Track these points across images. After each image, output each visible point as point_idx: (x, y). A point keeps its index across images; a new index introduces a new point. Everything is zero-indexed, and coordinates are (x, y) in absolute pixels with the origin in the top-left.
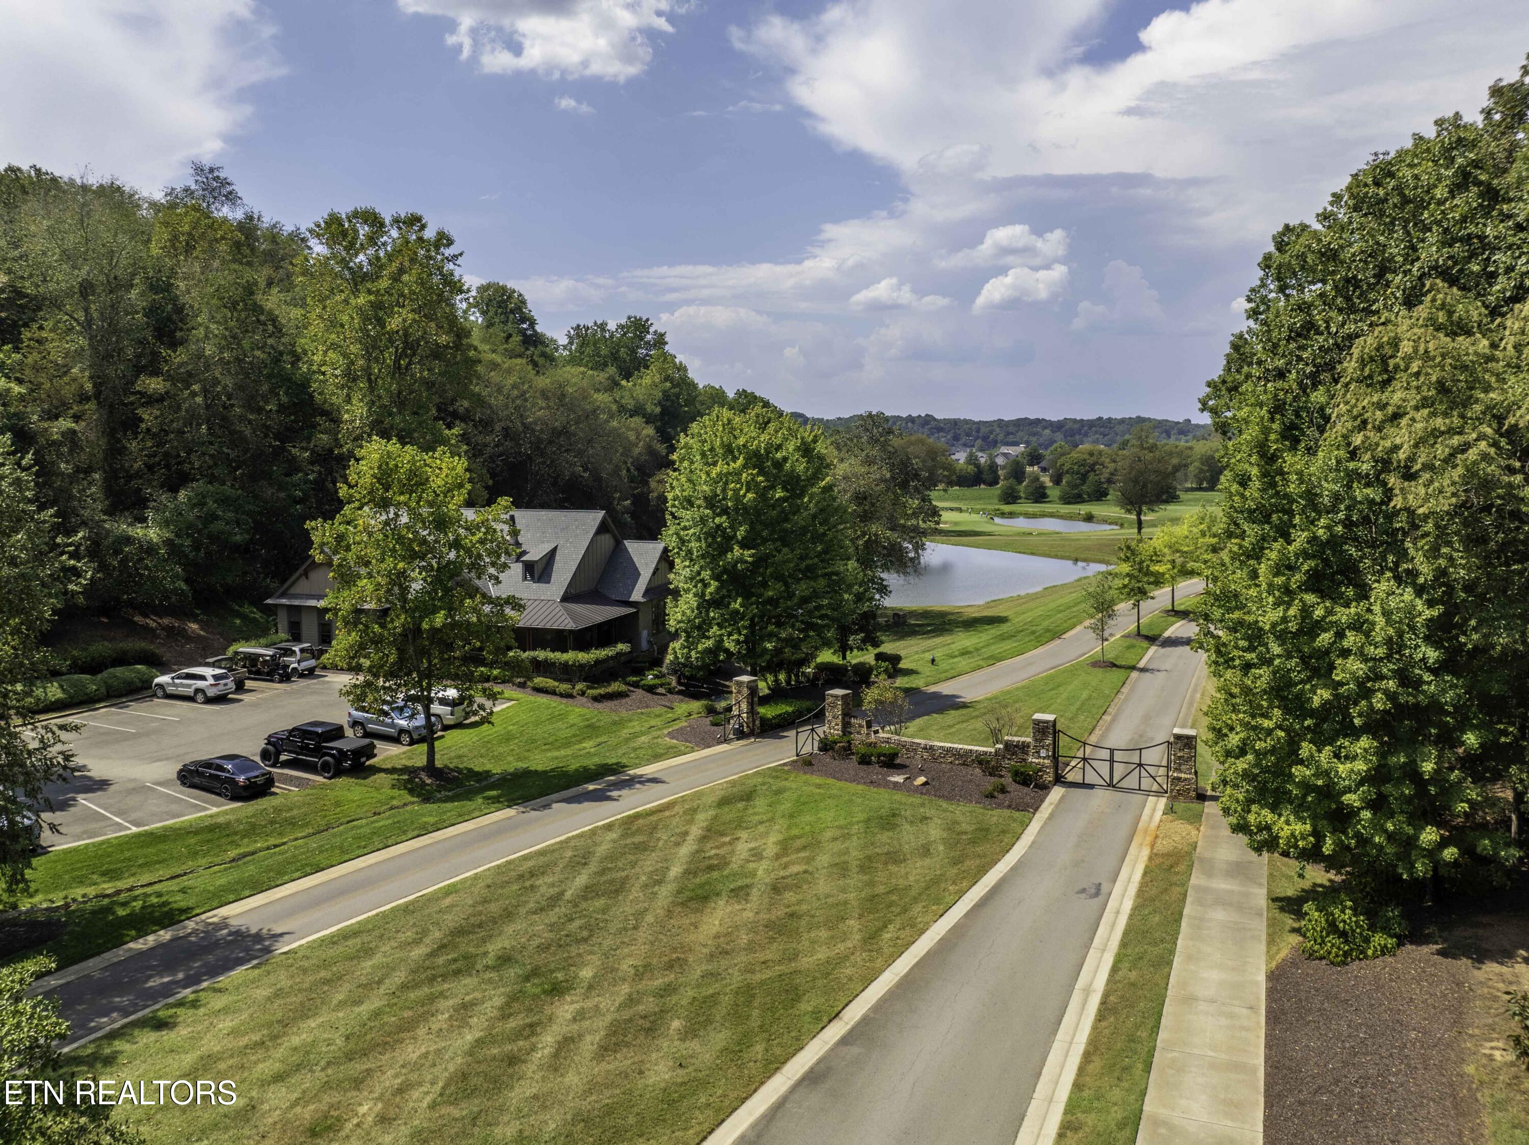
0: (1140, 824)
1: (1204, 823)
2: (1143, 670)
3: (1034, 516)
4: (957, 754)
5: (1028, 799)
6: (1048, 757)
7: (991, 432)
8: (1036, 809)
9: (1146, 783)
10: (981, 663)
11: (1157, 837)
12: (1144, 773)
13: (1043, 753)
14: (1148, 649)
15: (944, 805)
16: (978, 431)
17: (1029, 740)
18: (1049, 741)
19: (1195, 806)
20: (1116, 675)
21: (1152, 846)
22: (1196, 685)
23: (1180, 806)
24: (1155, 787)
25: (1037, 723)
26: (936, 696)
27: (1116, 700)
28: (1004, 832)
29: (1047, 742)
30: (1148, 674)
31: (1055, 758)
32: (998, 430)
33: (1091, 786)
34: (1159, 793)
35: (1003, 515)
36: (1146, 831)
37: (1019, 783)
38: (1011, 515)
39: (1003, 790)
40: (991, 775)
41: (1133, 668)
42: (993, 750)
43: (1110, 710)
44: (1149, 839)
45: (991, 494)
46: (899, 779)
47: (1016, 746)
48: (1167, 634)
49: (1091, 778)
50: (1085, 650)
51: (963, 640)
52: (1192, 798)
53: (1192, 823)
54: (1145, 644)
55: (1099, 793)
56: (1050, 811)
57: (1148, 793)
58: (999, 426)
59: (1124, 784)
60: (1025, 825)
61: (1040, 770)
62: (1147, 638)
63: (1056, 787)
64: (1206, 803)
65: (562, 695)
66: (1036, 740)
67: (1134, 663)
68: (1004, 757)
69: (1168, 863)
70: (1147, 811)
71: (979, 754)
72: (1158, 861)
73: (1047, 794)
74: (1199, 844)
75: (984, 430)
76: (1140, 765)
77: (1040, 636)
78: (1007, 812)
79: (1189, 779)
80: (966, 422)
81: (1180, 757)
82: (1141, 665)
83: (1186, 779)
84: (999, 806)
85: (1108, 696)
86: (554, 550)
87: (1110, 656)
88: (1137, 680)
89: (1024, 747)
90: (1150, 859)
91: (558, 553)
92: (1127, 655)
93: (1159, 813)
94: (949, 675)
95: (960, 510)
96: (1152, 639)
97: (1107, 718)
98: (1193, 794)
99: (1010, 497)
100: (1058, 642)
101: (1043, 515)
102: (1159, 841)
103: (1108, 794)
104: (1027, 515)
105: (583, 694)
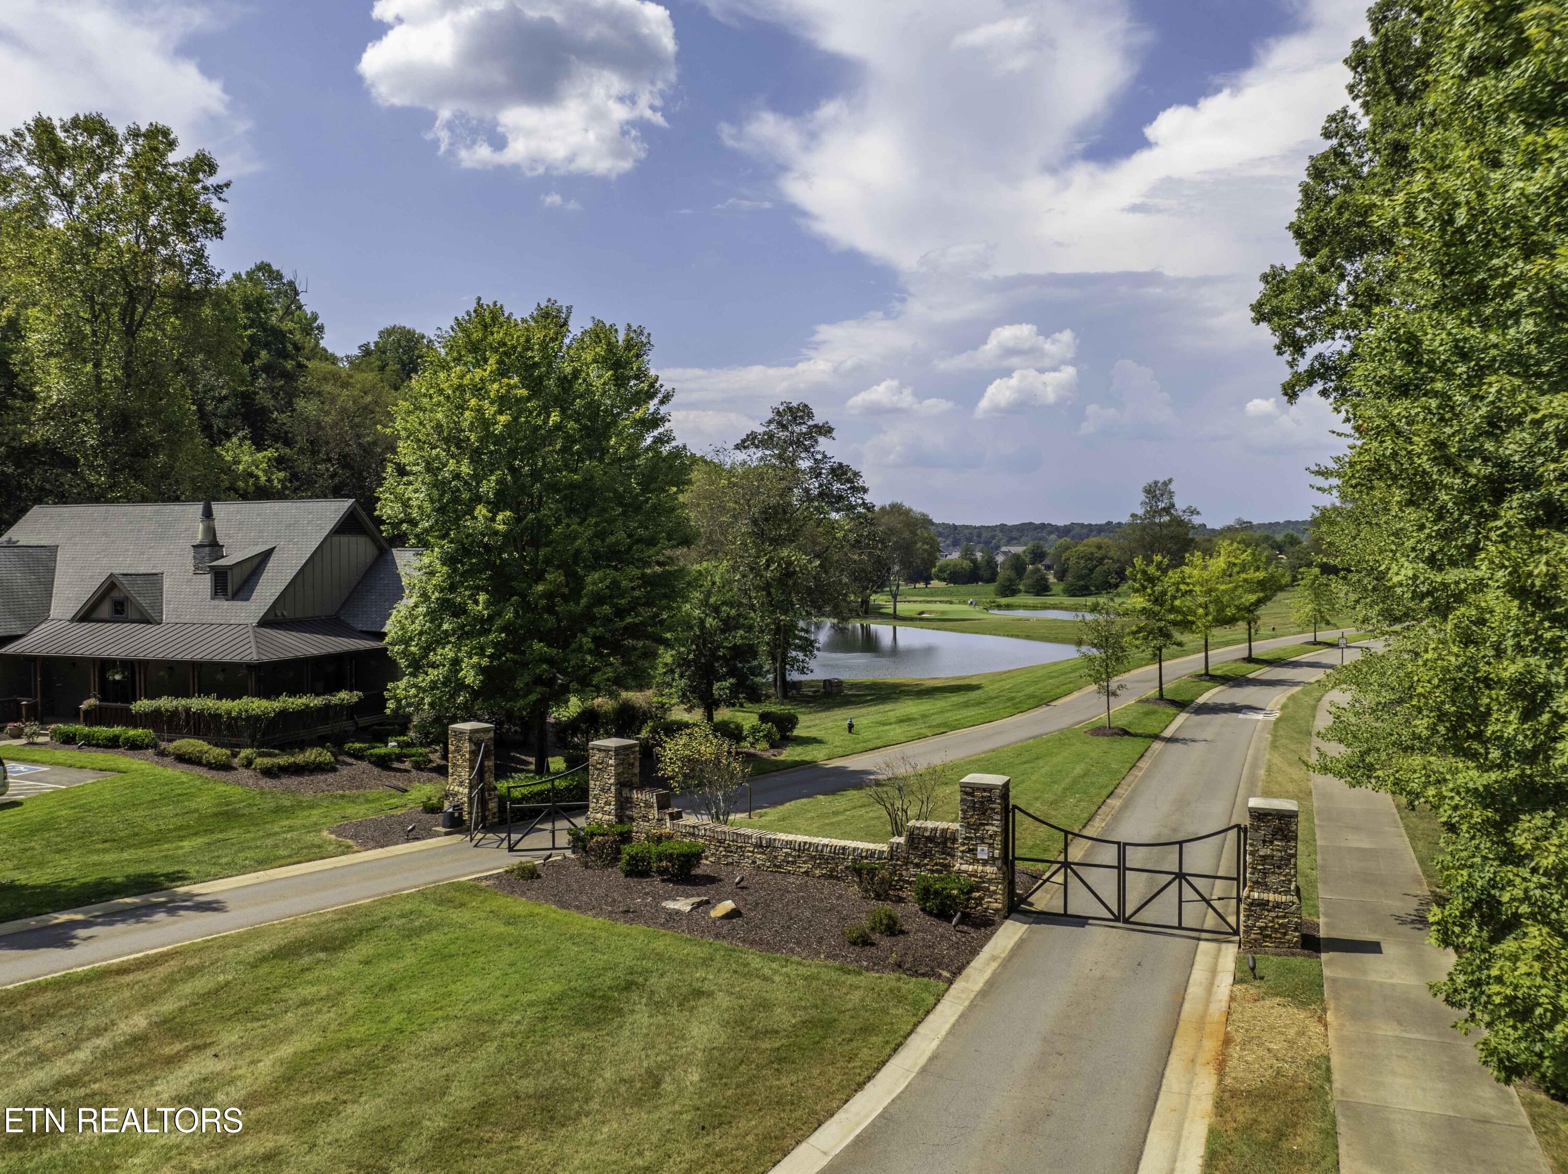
0: (1187, 1006)
1: (1331, 1005)
2: (1169, 740)
3: (1034, 608)
4: (819, 856)
5: (943, 949)
6: (991, 860)
7: (993, 537)
8: (958, 972)
9: (1193, 914)
10: (924, 731)
11: (1227, 1041)
12: (1188, 893)
13: (983, 852)
14: (1175, 716)
15: (755, 960)
16: (979, 536)
17: (955, 826)
18: (994, 828)
19: (1299, 961)
20: (1128, 747)
21: (1221, 1067)
22: (1256, 758)
23: (1269, 963)
24: (1211, 921)
25: (969, 790)
26: (840, 772)
27: (1129, 778)
28: (867, 1030)
29: (991, 829)
30: (1178, 746)
31: (1007, 861)
32: (1000, 535)
33: (1081, 921)
34: (1220, 935)
35: (999, 607)
36: (1201, 1023)
37: (930, 914)
38: (1008, 607)
39: (892, 929)
40: (878, 897)
41: (1156, 737)
42: (885, 848)
43: (1118, 791)
44: (1211, 1046)
45: (987, 590)
46: (683, 905)
47: (930, 839)
48: (1201, 700)
49: (1081, 903)
50: (1083, 718)
51: (910, 707)
52: (1292, 946)
53: (1303, 1005)
54: (1171, 710)
55: (1096, 934)
56: (987, 975)
57: (1197, 935)
58: (1002, 531)
59: (1146, 916)
60: (922, 1012)
61: (972, 889)
62: (1173, 703)
63: (1008, 922)
64: (1324, 956)
65: (210, 766)
66: (968, 826)
67: (1157, 731)
68: (907, 862)
69: (1268, 1121)
70: (1199, 974)
71: (860, 856)
72: (1243, 1114)
73: (988, 938)
74: (1336, 1061)
75: (985, 535)
76: (1181, 876)
77: (1020, 702)
78: (889, 979)
79: (1286, 905)
80: (967, 527)
81: (1264, 858)
82: (1168, 733)
83: (1278, 905)
84: (877, 964)
85: (1117, 772)
86: (268, 554)
87: (1121, 723)
88: (1161, 752)
89: (945, 841)
90: (1220, 1108)
91: (274, 558)
92: (1146, 721)
93: (1225, 981)
94: (870, 745)
95: (951, 603)
96: (1181, 705)
97: (1115, 802)
98: (1294, 936)
99: (1009, 590)
100: (1045, 709)
101: (1045, 607)
102: (1235, 1051)
103: (1116, 936)
104: (1026, 607)
105: (248, 764)
